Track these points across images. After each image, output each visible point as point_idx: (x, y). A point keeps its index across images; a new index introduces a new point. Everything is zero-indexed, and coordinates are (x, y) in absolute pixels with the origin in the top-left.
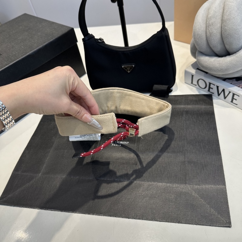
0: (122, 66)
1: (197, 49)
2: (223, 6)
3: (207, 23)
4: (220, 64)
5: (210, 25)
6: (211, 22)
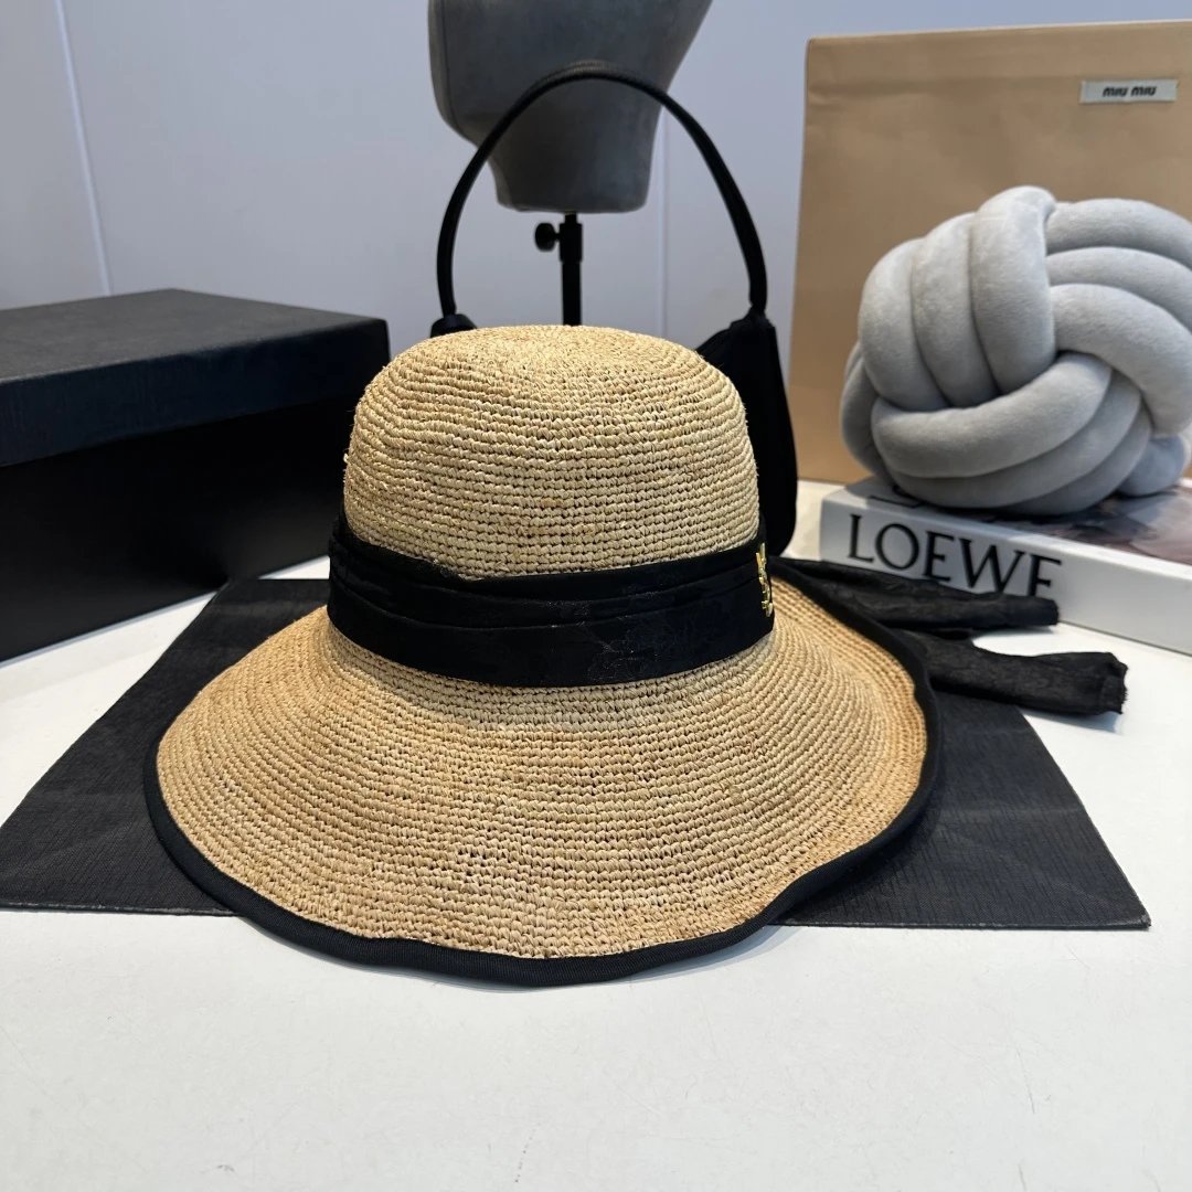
1: (876, 395)
2: (965, 237)
3: (917, 285)
4: (973, 422)
5: (928, 289)
6: (929, 280)
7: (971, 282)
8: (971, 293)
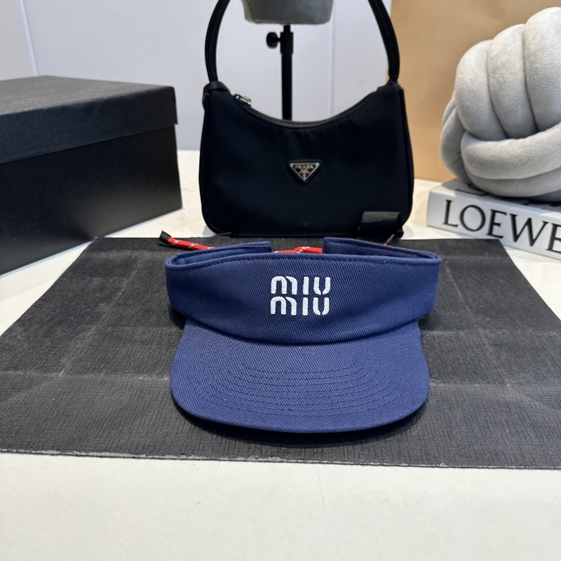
0: (290, 163)
1: (464, 131)
2: (520, 37)
3: (491, 66)
5: (498, 68)
6: (499, 63)
7: (524, 63)
8: (525, 70)
